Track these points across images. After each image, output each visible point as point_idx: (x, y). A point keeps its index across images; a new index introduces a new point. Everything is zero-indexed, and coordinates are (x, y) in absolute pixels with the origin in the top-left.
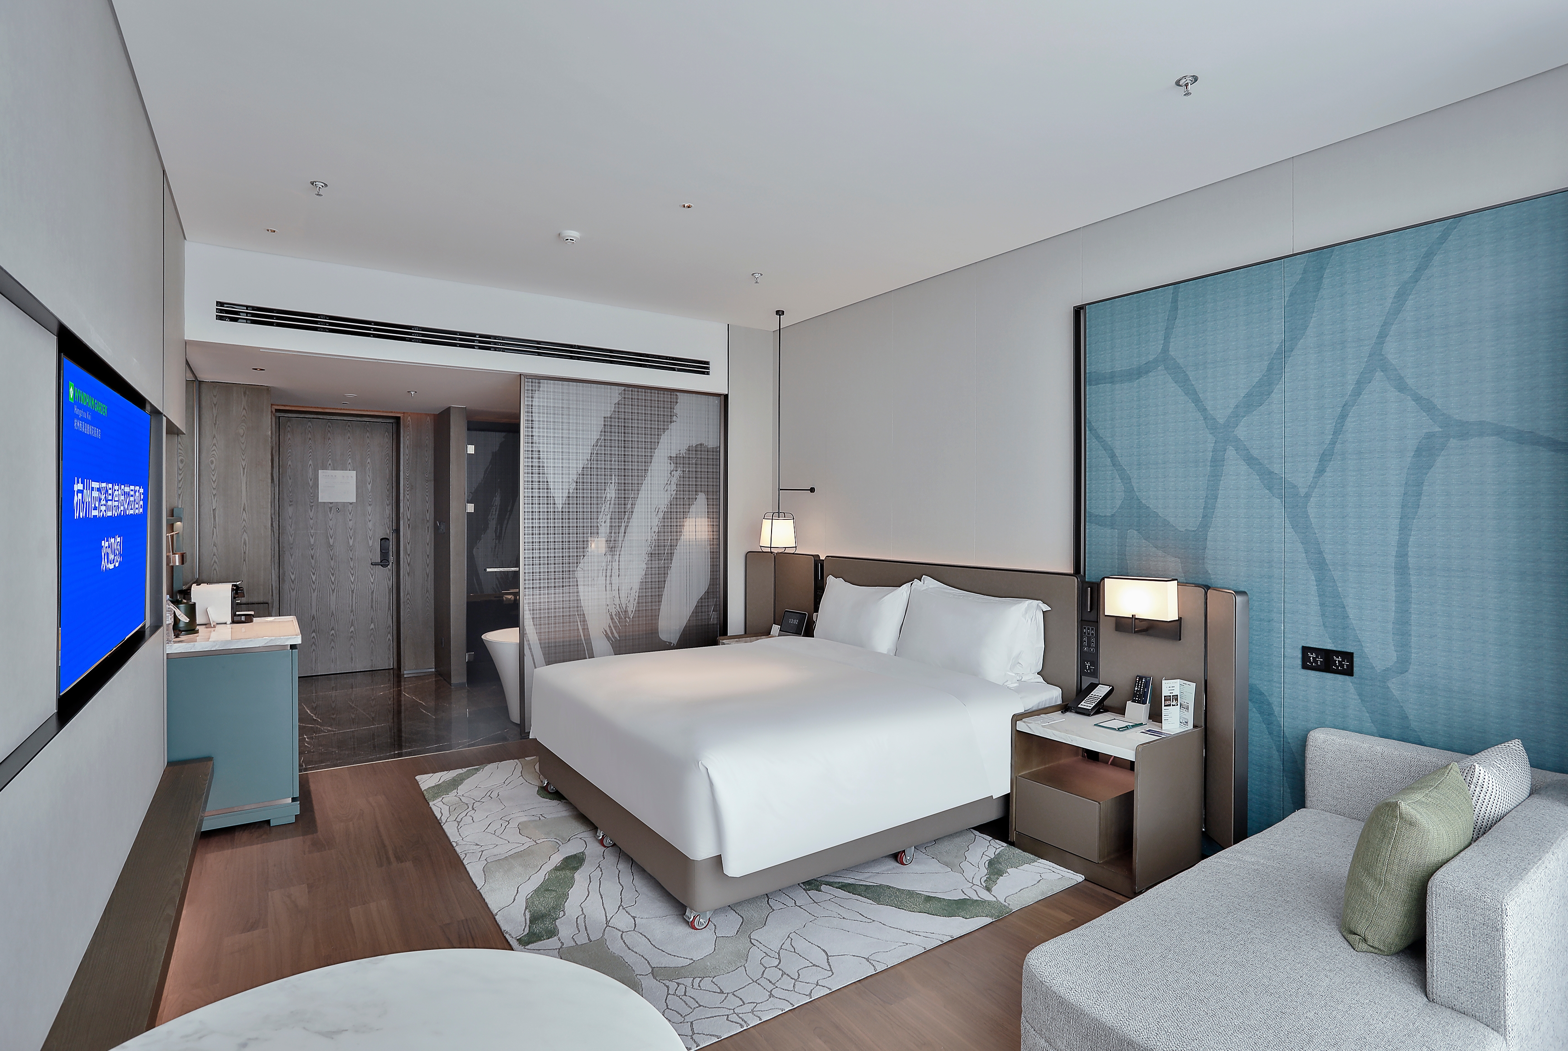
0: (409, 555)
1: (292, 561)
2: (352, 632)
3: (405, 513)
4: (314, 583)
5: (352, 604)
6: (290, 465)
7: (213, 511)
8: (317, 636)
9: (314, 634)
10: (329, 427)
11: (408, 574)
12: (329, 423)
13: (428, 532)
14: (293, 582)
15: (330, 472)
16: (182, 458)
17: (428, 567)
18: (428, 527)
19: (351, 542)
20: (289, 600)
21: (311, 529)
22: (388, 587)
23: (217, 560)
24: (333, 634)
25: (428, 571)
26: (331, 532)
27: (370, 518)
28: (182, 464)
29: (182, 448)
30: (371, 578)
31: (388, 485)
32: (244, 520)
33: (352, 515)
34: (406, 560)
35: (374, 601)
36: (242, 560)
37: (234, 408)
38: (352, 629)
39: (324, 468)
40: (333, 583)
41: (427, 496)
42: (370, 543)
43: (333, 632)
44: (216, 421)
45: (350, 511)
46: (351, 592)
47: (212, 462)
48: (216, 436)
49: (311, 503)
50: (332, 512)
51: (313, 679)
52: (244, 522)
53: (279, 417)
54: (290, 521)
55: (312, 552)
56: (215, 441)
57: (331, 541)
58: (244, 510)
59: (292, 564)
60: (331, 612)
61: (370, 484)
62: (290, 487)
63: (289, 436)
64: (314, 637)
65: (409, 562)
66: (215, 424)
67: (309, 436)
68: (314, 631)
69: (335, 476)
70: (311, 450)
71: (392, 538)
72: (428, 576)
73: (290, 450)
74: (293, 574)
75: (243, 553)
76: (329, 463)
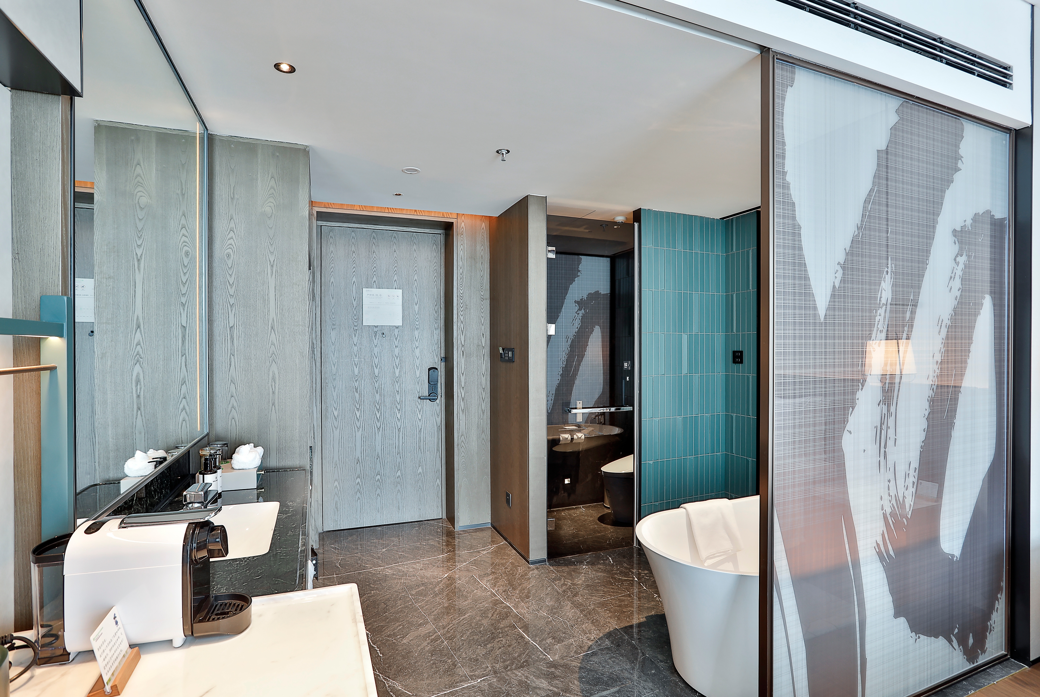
0: (463, 388)
1: (335, 394)
2: (399, 477)
3: (459, 337)
4: (358, 421)
5: (399, 445)
6: (332, 282)
7: (230, 331)
8: (362, 481)
9: (358, 480)
10: (374, 238)
11: (463, 411)
12: (374, 234)
13: (484, 360)
14: (336, 419)
15: (375, 291)
16: (190, 250)
17: (483, 402)
18: (484, 355)
19: (397, 372)
20: (332, 440)
21: (354, 357)
22: (437, 425)
23: (235, 404)
24: (378, 479)
25: (483, 408)
26: (376, 361)
27: (417, 344)
28: (187, 257)
29: (187, 234)
30: (419, 414)
31: (436, 305)
32: (273, 344)
33: (398, 340)
34: (460, 395)
35: (422, 441)
36: (271, 404)
37: (259, 176)
38: (399, 473)
39: (369, 286)
40: (378, 421)
41: (483, 317)
42: (418, 373)
43: (378, 477)
44: (233, 193)
45: (396, 337)
46: (397, 431)
47: (229, 256)
48: (234, 218)
49: (355, 326)
50: (377, 337)
51: (358, 531)
52: (273, 346)
53: (321, 226)
54: (333, 347)
55: (356, 384)
56: (232, 225)
57: (376, 371)
58: (272, 328)
59: (335, 398)
60: (376, 454)
61: (418, 305)
62: (333, 308)
63: (332, 249)
64: (359, 483)
65: (463, 396)
66: (232, 199)
67: (353, 249)
68: (358, 477)
69: (381, 295)
70: (354, 265)
71: (441, 367)
72: (483, 413)
73: (333, 265)
74: (336, 409)
75: (271, 393)
76: (374, 280)
